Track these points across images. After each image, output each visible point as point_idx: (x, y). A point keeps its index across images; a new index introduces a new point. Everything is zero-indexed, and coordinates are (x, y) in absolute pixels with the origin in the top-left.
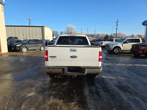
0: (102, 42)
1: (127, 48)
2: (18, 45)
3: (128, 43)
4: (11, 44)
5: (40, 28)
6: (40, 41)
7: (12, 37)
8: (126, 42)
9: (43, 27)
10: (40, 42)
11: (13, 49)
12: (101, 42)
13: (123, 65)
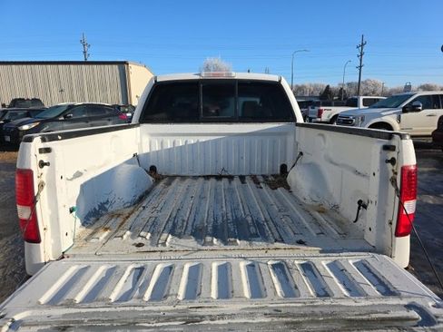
0: (322, 108)
1: (414, 129)
2: (26, 127)
3: (419, 110)
4: (6, 121)
5: (116, 67)
6: (109, 110)
7: (22, 100)
8: (412, 108)
9: (125, 63)
10: (107, 113)
11: (8, 139)
12: (316, 109)
13: (431, 202)
